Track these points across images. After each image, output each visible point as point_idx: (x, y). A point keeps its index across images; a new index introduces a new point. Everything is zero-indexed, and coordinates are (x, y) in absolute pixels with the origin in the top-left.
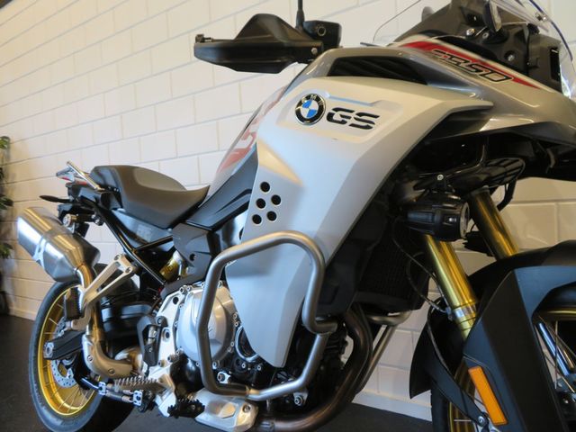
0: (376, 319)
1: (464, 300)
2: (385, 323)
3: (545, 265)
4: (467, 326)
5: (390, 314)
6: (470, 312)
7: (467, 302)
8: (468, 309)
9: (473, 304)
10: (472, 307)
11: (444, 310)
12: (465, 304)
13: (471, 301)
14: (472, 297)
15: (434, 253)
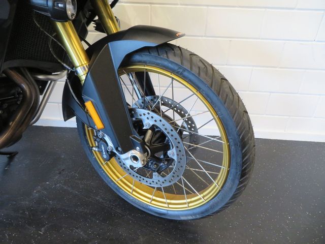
0: (41, 77)
1: (81, 62)
2: (50, 79)
3: (123, 40)
4: (83, 78)
5: (53, 74)
6: (85, 70)
7: (83, 63)
8: (84, 67)
9: (87, 64)
10: (87, 66)
11: (73, 69)
12: (82, 65)
13: (86, 62)
14: (87, 60)
15: (61, 31)
